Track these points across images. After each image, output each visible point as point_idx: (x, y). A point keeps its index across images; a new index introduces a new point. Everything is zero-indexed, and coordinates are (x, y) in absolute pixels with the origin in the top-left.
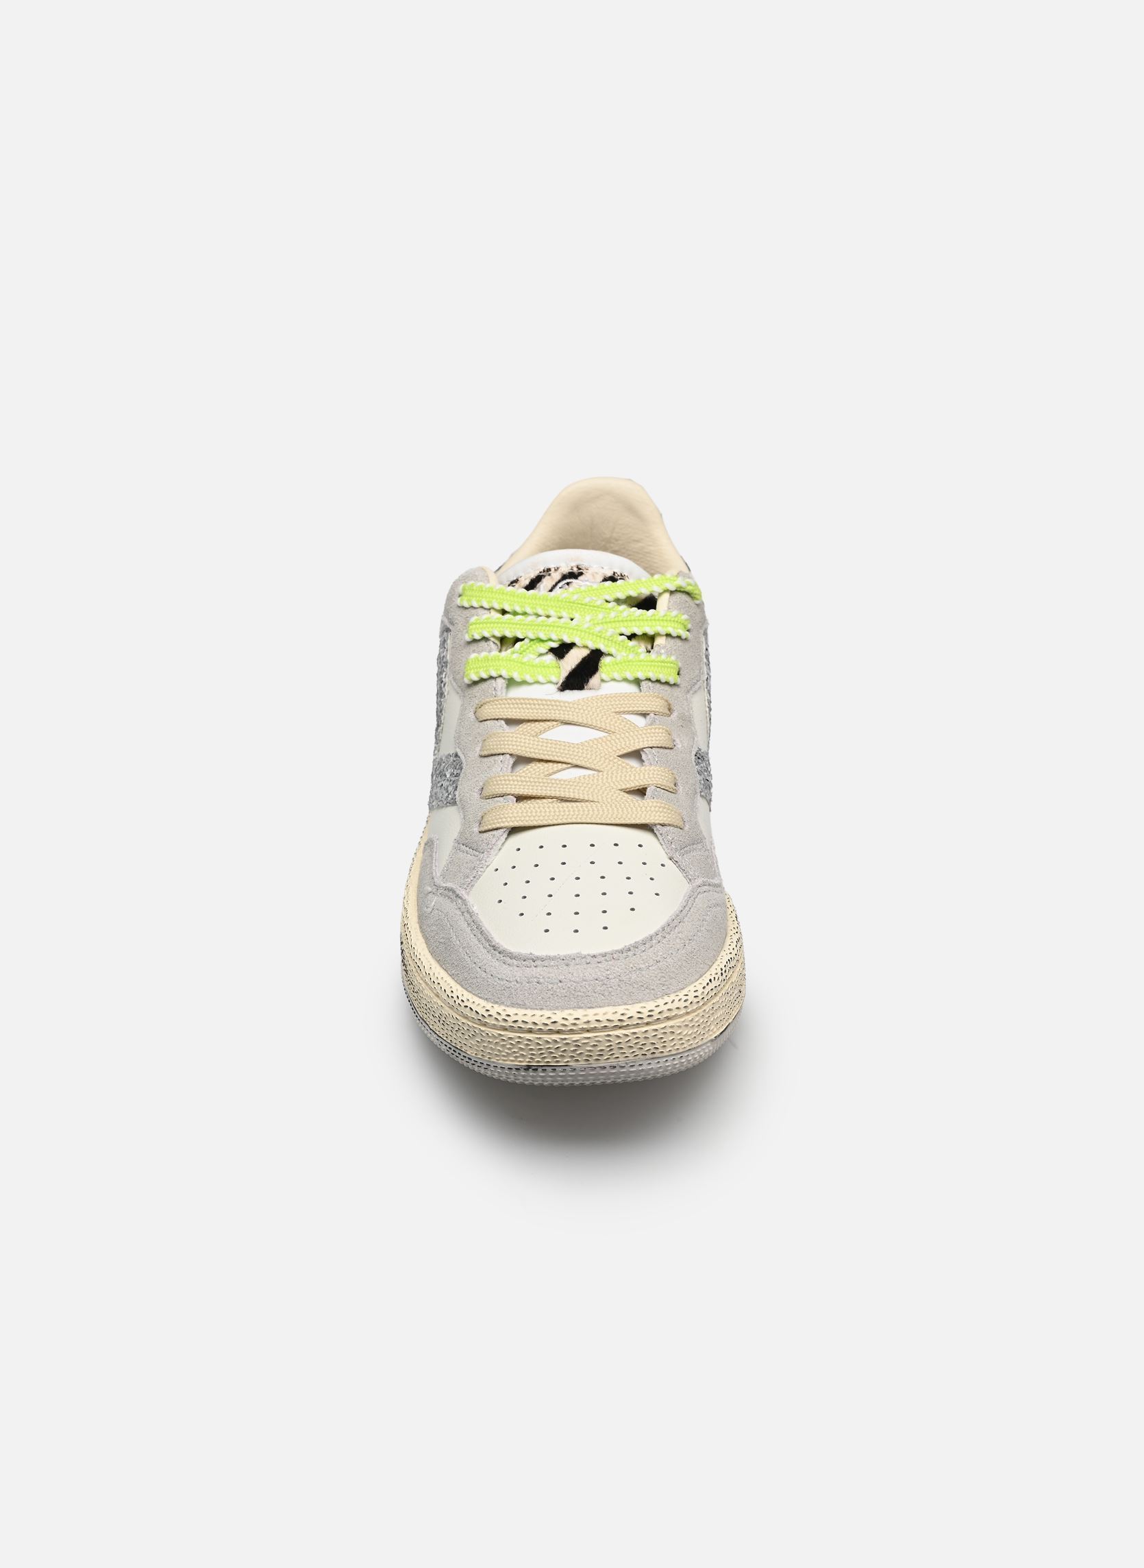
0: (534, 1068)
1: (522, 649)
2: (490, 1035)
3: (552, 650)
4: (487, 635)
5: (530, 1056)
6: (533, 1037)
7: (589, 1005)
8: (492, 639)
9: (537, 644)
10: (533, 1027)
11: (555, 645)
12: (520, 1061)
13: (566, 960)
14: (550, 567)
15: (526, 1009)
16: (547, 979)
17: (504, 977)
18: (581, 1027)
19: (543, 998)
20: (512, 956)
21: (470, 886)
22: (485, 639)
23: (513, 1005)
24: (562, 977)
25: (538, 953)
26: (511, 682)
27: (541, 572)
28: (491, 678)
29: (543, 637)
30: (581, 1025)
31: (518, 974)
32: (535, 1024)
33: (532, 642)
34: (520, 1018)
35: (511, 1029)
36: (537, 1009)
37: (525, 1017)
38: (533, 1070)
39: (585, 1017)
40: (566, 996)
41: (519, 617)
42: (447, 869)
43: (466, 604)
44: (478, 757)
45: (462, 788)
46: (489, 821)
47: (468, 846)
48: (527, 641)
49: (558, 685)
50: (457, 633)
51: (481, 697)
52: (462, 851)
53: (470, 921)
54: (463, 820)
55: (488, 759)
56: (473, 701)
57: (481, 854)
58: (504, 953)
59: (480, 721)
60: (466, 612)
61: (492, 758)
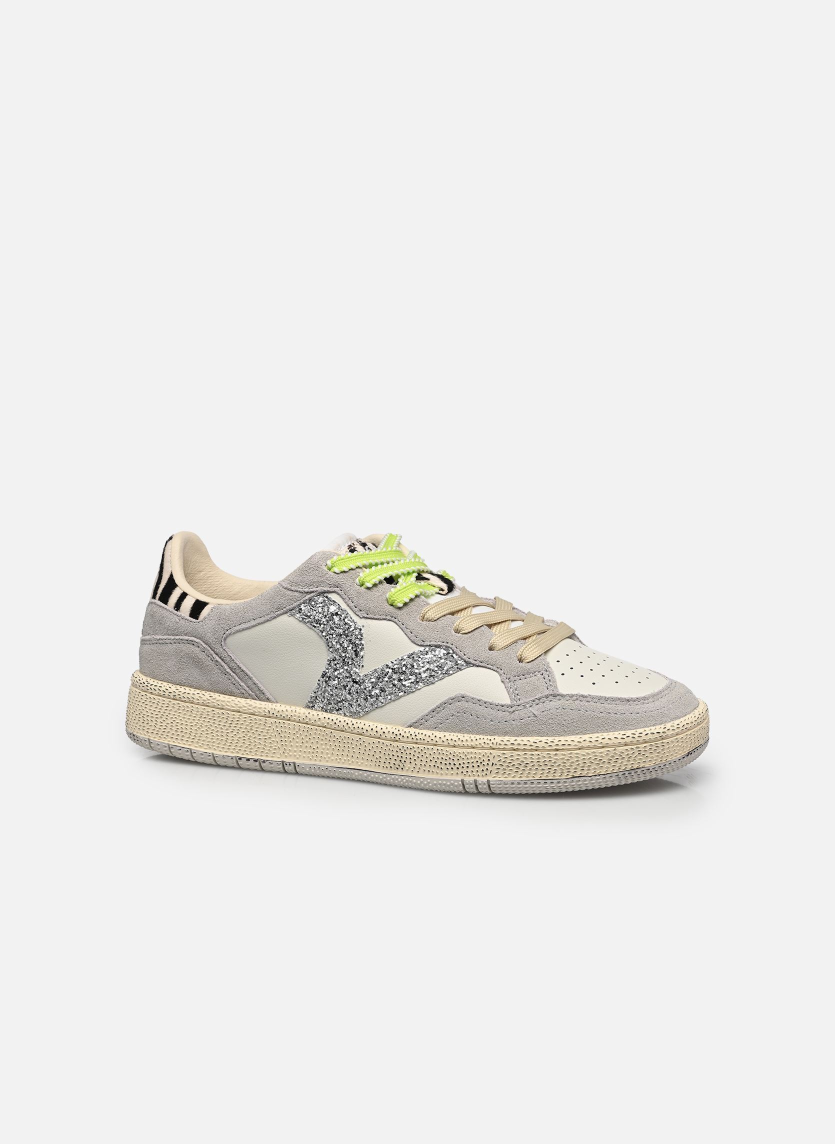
1: (404, 581)
2: (669, 742)
3: (416, 578)
5: (690, 745)
6: (692, 732)
9: (409, 576)
10: (691, 725)
11: (417, 574)
12: (685, 752)
13: (669, 688)
16: (675, 700)
17: (653, 709)
20: (645, 698)
21: (558, 687)
23: (673, 719)
24: (679, 696)
25: (653, 692)
29: (409, 571)
31: (658, 704)
32: (692, 722)
33: (405, 576)
34: (684, 723)
35: (682, 731)
37: (686, 721)
42: (514, 693)
43: (346, 570)
44: (464, 635)
45: (470, 655)
46: (530, 654)
47: (524, 675)
48: (403, 576)
49: (446, 591)
50: (349, 588)
51: (417, 610)
52: (520, 679)
53: (589, 699)
54: (494, 668)
55: (473, 633)
56: (410, 617)
57: (546, 672)
58: (638, 699)
59: (435, 620)
60: (348, 574)
61: (476, 631)
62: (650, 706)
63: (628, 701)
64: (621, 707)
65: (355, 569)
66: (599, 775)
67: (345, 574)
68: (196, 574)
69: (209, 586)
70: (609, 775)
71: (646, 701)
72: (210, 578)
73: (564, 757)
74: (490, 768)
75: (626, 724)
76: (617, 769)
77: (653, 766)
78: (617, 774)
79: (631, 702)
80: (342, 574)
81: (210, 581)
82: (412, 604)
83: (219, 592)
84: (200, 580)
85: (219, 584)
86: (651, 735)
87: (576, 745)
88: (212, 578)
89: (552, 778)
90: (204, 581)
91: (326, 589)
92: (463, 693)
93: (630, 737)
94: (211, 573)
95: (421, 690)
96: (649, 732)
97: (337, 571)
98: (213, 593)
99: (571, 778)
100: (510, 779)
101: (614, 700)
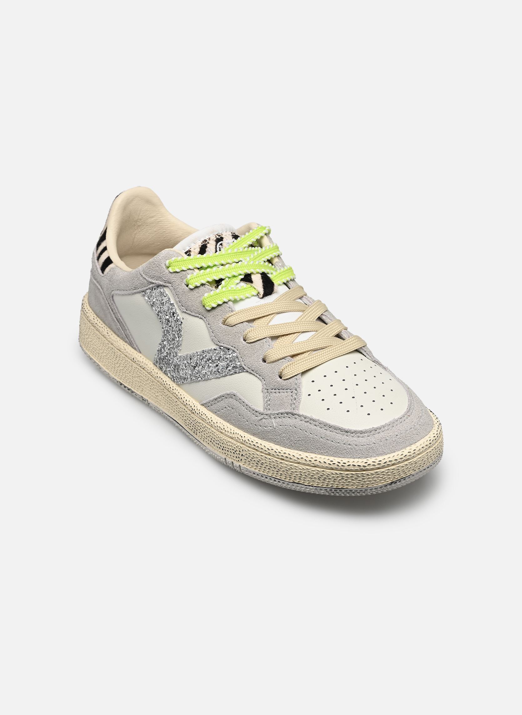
0: (395, 482)
1: (226, 284)
2: (369, 474)
3: (242, 280)
4: (204, 282)
5: (393, 477)
6: (395, 467)
7: (414, 442)
8: (207, 284)
9: (233, 279)
10: (395, 462)
11: (242, 277)
12: (388, 481)
13: (392, 424)
14: (206, 239)
15: (386, 454)
16: (390, 437)
17: (365, 444)
18: (417, 453)
19: (393, 446)
20: (361, 432)
21: (298, 407)
22: (203, 285)
23: (378, 455)
24: (396, 433)
25: (375, 426)
26: (235, 301)
27: (202, 243)
28: (224, 302)
29: (236, 274)
30: (417, 452)
31: (372, 439)
32: (396, 460)
33: (230, 279)
34: (387, 460)
35: (383, 467)
36: (392, 453)
37: (389, 458)
38: (394, 483)
39: (417, 448)
40: (403, 441)
41: (214, 268)
42: (268, 404)
43: (178, 270)
44: (248, 344)
45: (246, 362)
46: (288, 373)
47: (279, 389)
48: (227, 279)
49: (261, 296)
50: (177, 287)
51: (222, 314)
52: (275, 393)
53: (317, 424)
54: (260, 378)
55: (256, 343)
56: (217, 318)
57: (295, 390)
58: (355, 432)
59: (232, 326)
60: (179, 274)
61: (259, 342)
62: (363, 440)
63: (347, 432)
64: (339, 437)
65: (186, 271)
66: (312, 486)
67: (177, 274)
68: (147, 219)
69: (159, 228)
70: (319, 488)
71: (362, 435)
72: (160, 223)
73: (286, 466)
74: (241, 458)
75: (337, 452)
76: (326, 485)
77: (355, 489)
78: (325, 489)
79: (349, 434)
80: (174, 274)
81: (160, 225)
82: (220, 308)
83: (167, 234)
84: (153, 223)
85: (168, 227)
86: (353, 467)
87: (295, 460)
88: (163, 222)
89: (279, 478)
90: (155, 224)
91: (161, 283)
92: (235, 392)
93: (336, 465)
94: (162, 218)
95: (212, 380)
96: (351, 464)
97: (171, 271)
98: (162, 233)
99: (292, 482)
100: (253, 469)
101: (336, 428)
